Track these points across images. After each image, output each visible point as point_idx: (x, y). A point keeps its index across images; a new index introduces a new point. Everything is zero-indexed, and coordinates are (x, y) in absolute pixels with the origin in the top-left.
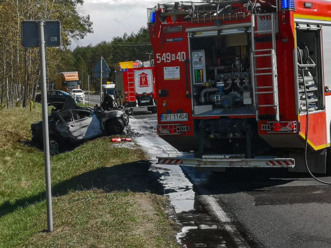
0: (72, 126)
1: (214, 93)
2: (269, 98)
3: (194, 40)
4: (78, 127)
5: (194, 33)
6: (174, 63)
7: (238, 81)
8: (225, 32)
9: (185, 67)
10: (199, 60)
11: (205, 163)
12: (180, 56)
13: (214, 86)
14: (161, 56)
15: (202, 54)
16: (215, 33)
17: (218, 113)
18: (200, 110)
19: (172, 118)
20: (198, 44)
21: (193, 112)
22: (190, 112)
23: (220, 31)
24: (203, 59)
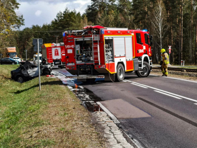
0: (29, 71)
1: (82, 57)
2: (97, 59)
3: (76, 42)
4: (31, 72)
5: (76, 39)
6: (71, 48)
7: (89, 54)
8: (85, 40)
9: (74, 49)
10: (78, 47)
11: (80, 77)
12: (72, 46)
13: (82, 55)
14: (67, 46)
15: (79, 46)
16: (82, 40)
17: (83, 63)
18: (78, 62)
19: (70, 64)
20: (77, 43)
21: (76, 63)
22: (75, 63)
23: (84, 39)
24: (79, 47)
